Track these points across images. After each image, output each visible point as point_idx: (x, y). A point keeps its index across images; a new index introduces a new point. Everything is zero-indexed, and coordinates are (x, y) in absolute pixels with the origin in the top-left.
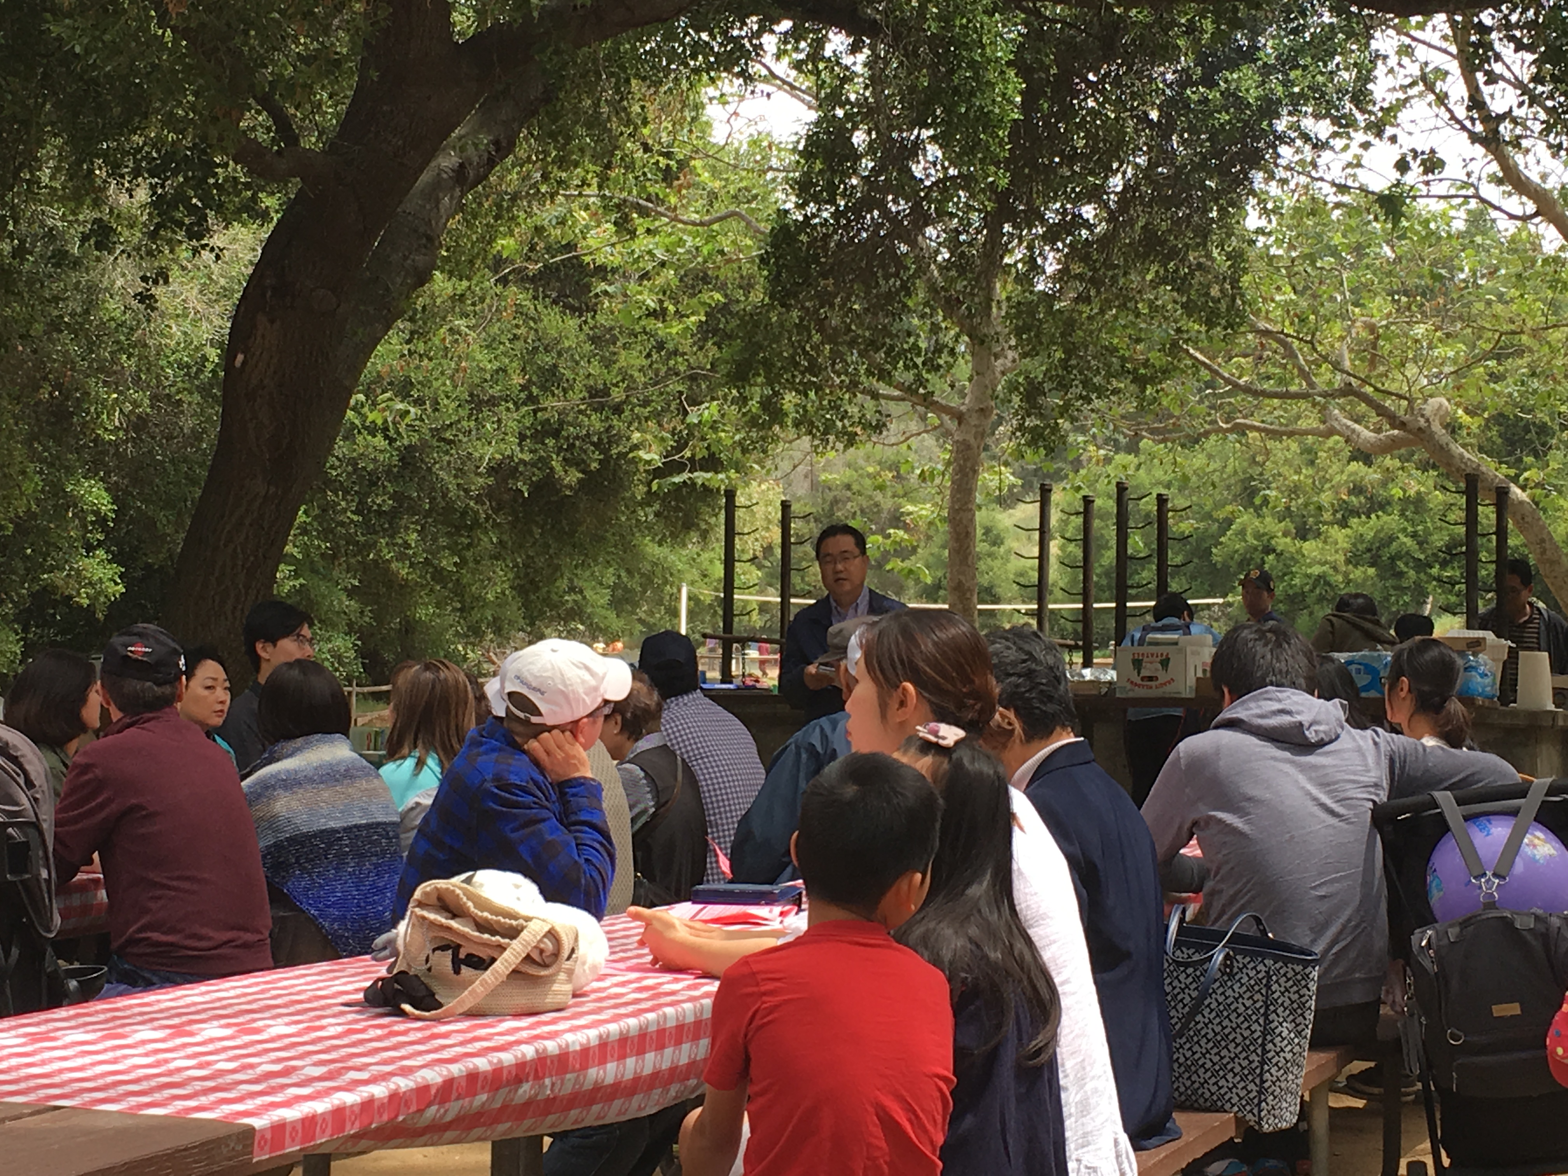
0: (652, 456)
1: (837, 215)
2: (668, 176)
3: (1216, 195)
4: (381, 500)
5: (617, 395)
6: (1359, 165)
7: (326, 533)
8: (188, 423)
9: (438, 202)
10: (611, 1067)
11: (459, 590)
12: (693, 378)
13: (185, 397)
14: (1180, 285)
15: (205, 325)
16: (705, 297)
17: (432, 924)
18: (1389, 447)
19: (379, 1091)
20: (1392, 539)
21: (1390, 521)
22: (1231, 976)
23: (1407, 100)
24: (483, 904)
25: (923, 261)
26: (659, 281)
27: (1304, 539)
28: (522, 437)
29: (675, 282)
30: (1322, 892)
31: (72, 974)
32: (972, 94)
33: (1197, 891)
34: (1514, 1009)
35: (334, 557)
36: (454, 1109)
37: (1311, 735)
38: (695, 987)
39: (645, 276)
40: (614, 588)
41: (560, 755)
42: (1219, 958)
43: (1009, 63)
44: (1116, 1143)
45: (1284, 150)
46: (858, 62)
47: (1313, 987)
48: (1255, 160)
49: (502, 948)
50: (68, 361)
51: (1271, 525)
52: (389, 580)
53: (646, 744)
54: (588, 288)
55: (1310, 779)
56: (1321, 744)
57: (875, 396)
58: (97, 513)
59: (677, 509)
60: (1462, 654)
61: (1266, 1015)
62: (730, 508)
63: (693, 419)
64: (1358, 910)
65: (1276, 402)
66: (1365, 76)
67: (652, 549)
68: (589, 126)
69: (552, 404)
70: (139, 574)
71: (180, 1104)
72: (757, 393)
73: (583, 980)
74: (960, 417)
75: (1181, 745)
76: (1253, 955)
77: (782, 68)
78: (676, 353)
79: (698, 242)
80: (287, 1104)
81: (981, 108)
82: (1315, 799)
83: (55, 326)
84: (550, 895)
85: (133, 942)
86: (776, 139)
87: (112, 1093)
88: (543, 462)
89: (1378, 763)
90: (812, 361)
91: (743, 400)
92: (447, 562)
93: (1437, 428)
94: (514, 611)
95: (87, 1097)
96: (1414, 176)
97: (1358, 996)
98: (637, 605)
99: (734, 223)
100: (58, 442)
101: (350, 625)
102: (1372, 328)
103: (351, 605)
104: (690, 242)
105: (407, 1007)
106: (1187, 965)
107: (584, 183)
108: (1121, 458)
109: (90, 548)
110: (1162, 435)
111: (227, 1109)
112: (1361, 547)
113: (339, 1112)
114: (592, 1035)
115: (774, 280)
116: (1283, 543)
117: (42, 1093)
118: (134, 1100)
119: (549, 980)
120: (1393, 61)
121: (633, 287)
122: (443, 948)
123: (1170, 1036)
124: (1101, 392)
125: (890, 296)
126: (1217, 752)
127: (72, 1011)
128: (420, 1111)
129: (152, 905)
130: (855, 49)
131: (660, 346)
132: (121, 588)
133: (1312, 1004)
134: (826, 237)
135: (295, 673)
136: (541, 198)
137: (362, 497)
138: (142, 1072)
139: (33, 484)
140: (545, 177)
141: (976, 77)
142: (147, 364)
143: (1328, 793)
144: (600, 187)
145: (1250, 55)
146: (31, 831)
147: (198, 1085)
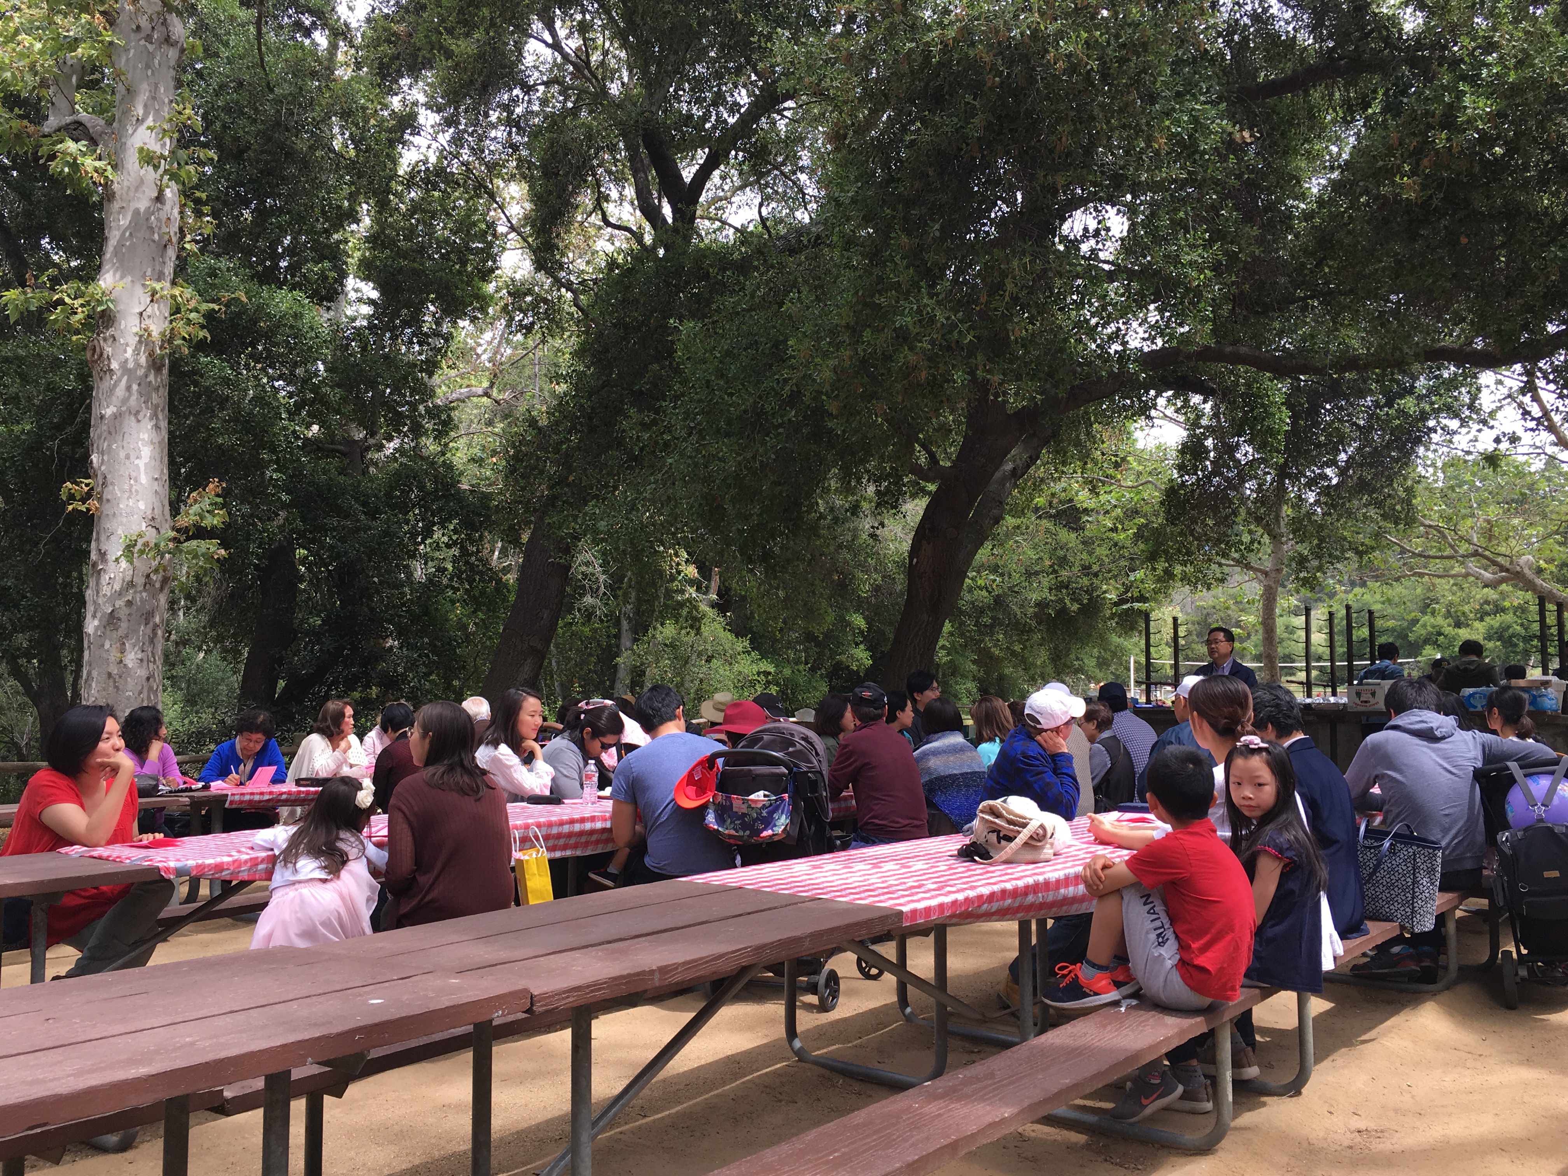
0: (1112, 596)
1: (1198, 480)
2: (1117, 465)
3: (1397, 460)
4: (986, 620)
5: (1095, 568)
6: (1476, 441)
7: (962, 635)
8: (898, 587)
9: (1004, 485)
10: (1071, 889)
11: (1023, 660)
12: (1132, 559)
13: (897, 576)
14: (1379, 504)
15: (904, 544)
16: (1136, 521)
17: (987, 821)
18: (1502, 580)
19: (960, 897)
20: (1509, 627)
21: (1509, 618)
22: (1394, 854)
23: (1501, 407)
24: (1010, 812)
25: (1244, 500)
26: (1114, 514)
27: (1460, 628)
28: (1051, 589)
29: (1121, 515)
30: (1447, 812)
31: (838, 838)
32: (1264, 420)
33: (1380, 811)
34: (1556, 874)
35: (966, 646)
36: (995, 906)
37: (1438, 733)
38: (1113, 852)
39: (1107, 512)
40: (1098, 658)
41: (1051, 742)
42: (1387, 844)
43: (1282, 404)
44: (1331, 936)
45: (1433, 435)
46: (1208, 407)
47: (1439, 860)
48: (1418, 441)
49: (1019, 832)
50: (846, 562)
51: (1440, 621)
52: (991, 656)
53: (1106, 734)
54: (1080, 518)
55: (1438, 755)
56: (1444, 738)
57: (1220, 565)
58: (859, 629)
59: (1127, 621)
60: (1538, 688)
61: (1414, 874)
62: (1147, 620)
63: (1132, 578)
64: (1467, 821)
65: (1438, 561)
66: (1474, 398)
67: (1115, 639)
68: (1076, 446)
69: (1064, 574)
70: (878, 655)
71: (872, 899)
72: (1161, 565)
73: (1059, 848)
74: (1266, 574)
75: (1368, 738)
76: (1406, 844)
77: (1170, 412)
78: (1123, 547)
79: (1132, 495)
80: (918, 901)
81: (1268, 426)
82: (1441, 765)
83: (840, 546)
84: (1043, 807)
85: (867, 823)
86: (1168, 445)
87: (843, 893)
88: (1061, 600)
89: (1475, 747)
90: (1188, 549)
91: (1154, 569)
92: (1017, 648)
93: (1526, 571)
94: (1050, 669)
95: (833, 894)
96: (1504, 445)
97: (1468, 865)
98: (1109, 665)
99: (1150, 486)
100: (842, 597)
101: (974, 677)
102: (1488, 522)
103: (974, 667)
104: (1128, 496)
105: (977, 858)
106: (1370, 848)
107: (1075, 472)
108: (1358, 590)
109: (857, 644)
110: (1376, 578)
111: (892, 902)
112: (1492, 632)
113: (941, 906)
114: (1060, 874)
115: (1168, 512)
116: (1448, 630)
117: (814, 892)
118: (852, 897)
119: (1042, 847)
120: (1493, 387)
121: (1101, 517)
122: (993, 832)
123: (1361, 882)
124: (1339, 560)
125: (1227, 517)
126: (1387, 741)
127: (831, 855)
128: (979, 906)
129: (876, 807)
130: (1205, 402)
131: (1116, 545)
132: (871, 662)
133: (1439, 869)
134: (1193, 491)
135: (938, 704)
136: (1054, 480)
137: (977, 618)
138: (857, 884)
139: (830, 618)
140: (1056, 470)
141: (1265, 411)
142: (880, 562)
143: (1448, 762)
144: (1082, 473)
145: (1411, 391)
146: (818, 775)
147: (880, 891)
